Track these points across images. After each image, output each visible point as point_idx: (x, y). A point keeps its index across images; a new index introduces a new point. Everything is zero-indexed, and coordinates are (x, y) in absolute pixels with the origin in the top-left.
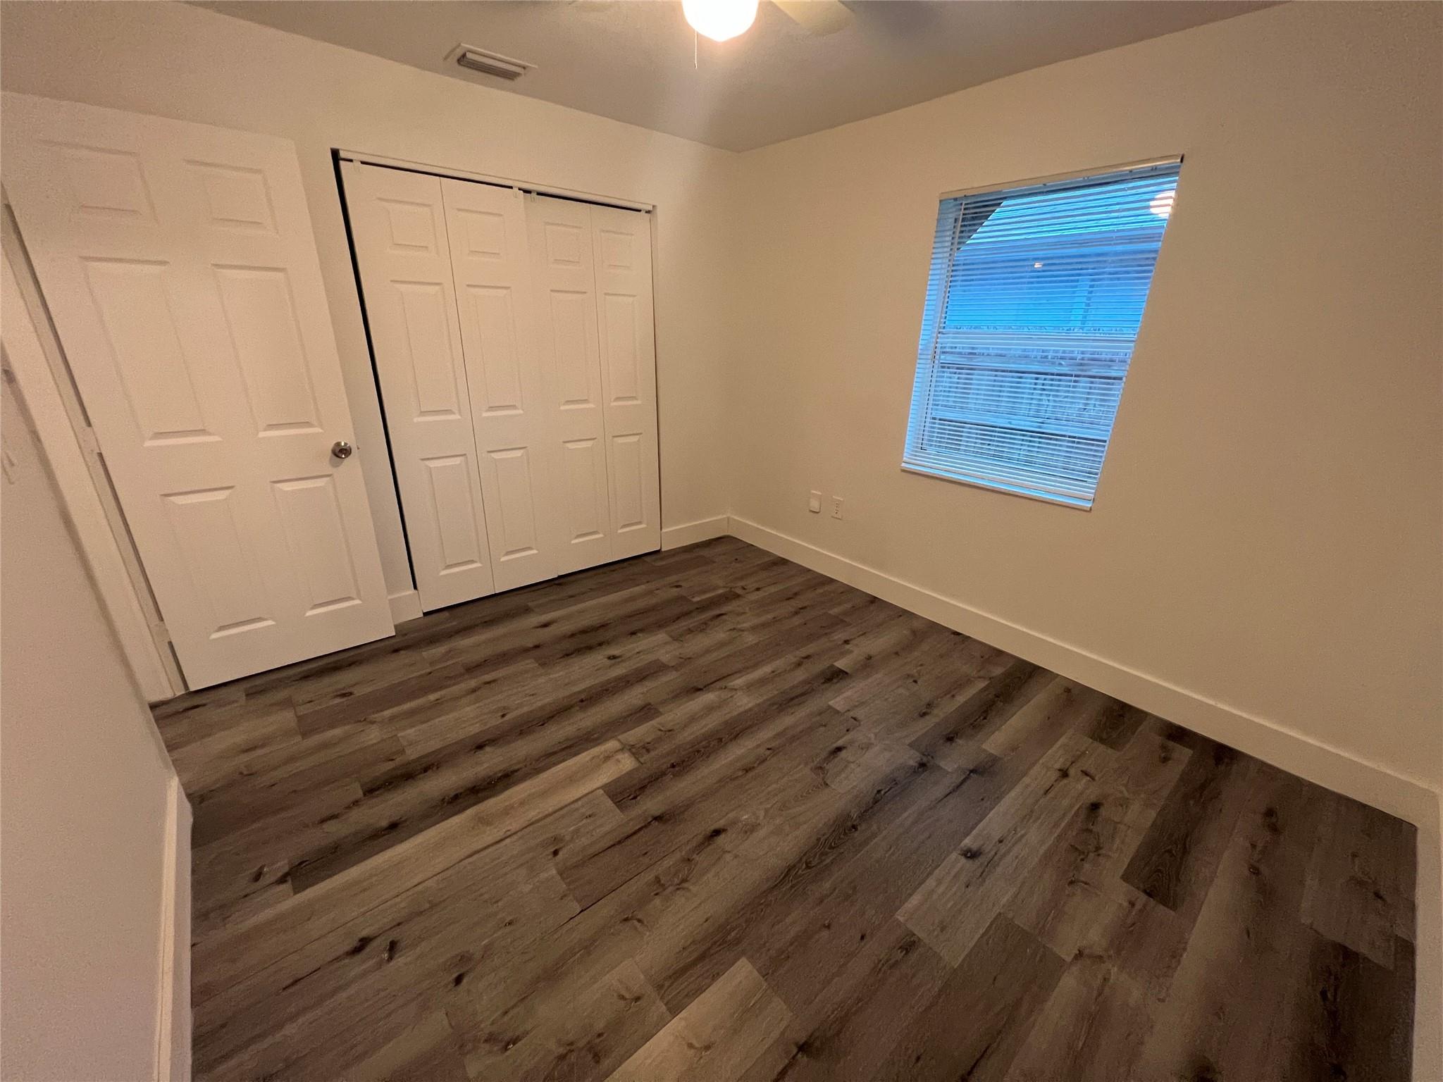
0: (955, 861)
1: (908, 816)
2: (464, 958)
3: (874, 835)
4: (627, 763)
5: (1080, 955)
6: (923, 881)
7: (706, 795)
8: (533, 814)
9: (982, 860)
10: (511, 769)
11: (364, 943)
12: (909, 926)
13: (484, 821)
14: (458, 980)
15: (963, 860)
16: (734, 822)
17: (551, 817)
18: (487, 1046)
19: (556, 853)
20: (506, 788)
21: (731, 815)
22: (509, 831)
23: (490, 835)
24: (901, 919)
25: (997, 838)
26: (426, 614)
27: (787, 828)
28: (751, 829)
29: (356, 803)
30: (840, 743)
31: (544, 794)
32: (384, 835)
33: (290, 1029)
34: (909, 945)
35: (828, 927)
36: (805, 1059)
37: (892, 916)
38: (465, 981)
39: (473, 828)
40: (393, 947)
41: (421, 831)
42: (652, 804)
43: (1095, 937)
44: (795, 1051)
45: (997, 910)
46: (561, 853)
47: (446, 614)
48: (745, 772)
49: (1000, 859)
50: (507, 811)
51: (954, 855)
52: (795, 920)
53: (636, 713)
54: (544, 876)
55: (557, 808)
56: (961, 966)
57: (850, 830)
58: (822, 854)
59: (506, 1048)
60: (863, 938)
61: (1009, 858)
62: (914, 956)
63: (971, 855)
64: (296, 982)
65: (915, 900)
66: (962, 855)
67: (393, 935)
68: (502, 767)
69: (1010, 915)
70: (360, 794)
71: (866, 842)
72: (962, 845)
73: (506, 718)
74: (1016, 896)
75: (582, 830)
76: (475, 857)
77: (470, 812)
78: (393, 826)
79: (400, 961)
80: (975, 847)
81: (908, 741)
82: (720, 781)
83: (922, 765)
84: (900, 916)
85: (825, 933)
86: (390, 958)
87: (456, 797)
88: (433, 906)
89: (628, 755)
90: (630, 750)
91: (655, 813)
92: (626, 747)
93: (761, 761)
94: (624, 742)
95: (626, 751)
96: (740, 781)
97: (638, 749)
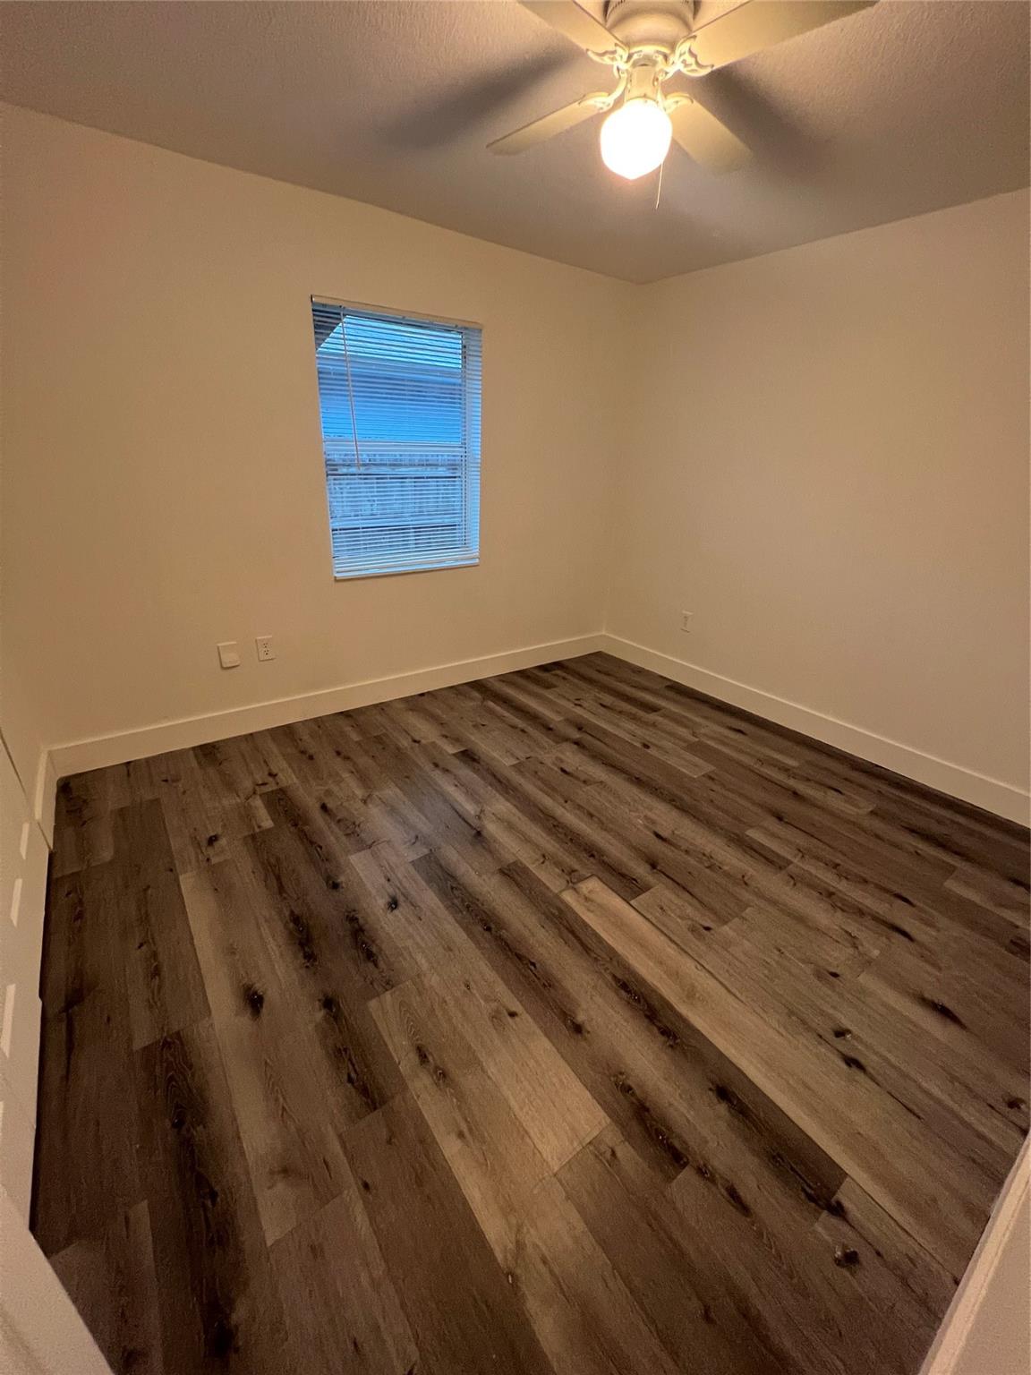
2: (819, 975)
4: (593, 886)
7: (623, 839)
8: (671, 950)
10: (613, 983)
11: (851, 1062)
13: (691, 995)
14: (835, 975)
17: (671, 936)
18: (860, 947)
19: (708, 929)
20: (642, 982)
22: (696, 968)
23: (705, 982)
28: (648, 819)
29: (701, 1171)
31: (642, 944)
32: (738, 1099)
33: (936, 1091)
38: (833, 970)
39: (703, 1000)
40: (840, 1033)
41: (721, 1055)
42: (641, 870)
46: (707, 925)
48: (594, 818)
50: (675, 975)
53: (514, 880)
54: (731, 933)
55: (659, 933)
59: (855, 937)
64: (910, 1110)
67: (830, 1037)
68: (611, 995)
70: (687, 1175)
75: (678, 914)
76: (734, 990)
77: (683, 1009)
78: (723, 1093)
79: (846, 1024)
86: (849, 1031)
87: (665, 1032)
88: (791, 1013)
89: (580, 885)
90: (574, 883)
91: (648, 867)
92: (570, 884)
93: (580, 807)
94: (563, 887)
95: (576, 886)
96: (603, 819)
97: (572, 878)
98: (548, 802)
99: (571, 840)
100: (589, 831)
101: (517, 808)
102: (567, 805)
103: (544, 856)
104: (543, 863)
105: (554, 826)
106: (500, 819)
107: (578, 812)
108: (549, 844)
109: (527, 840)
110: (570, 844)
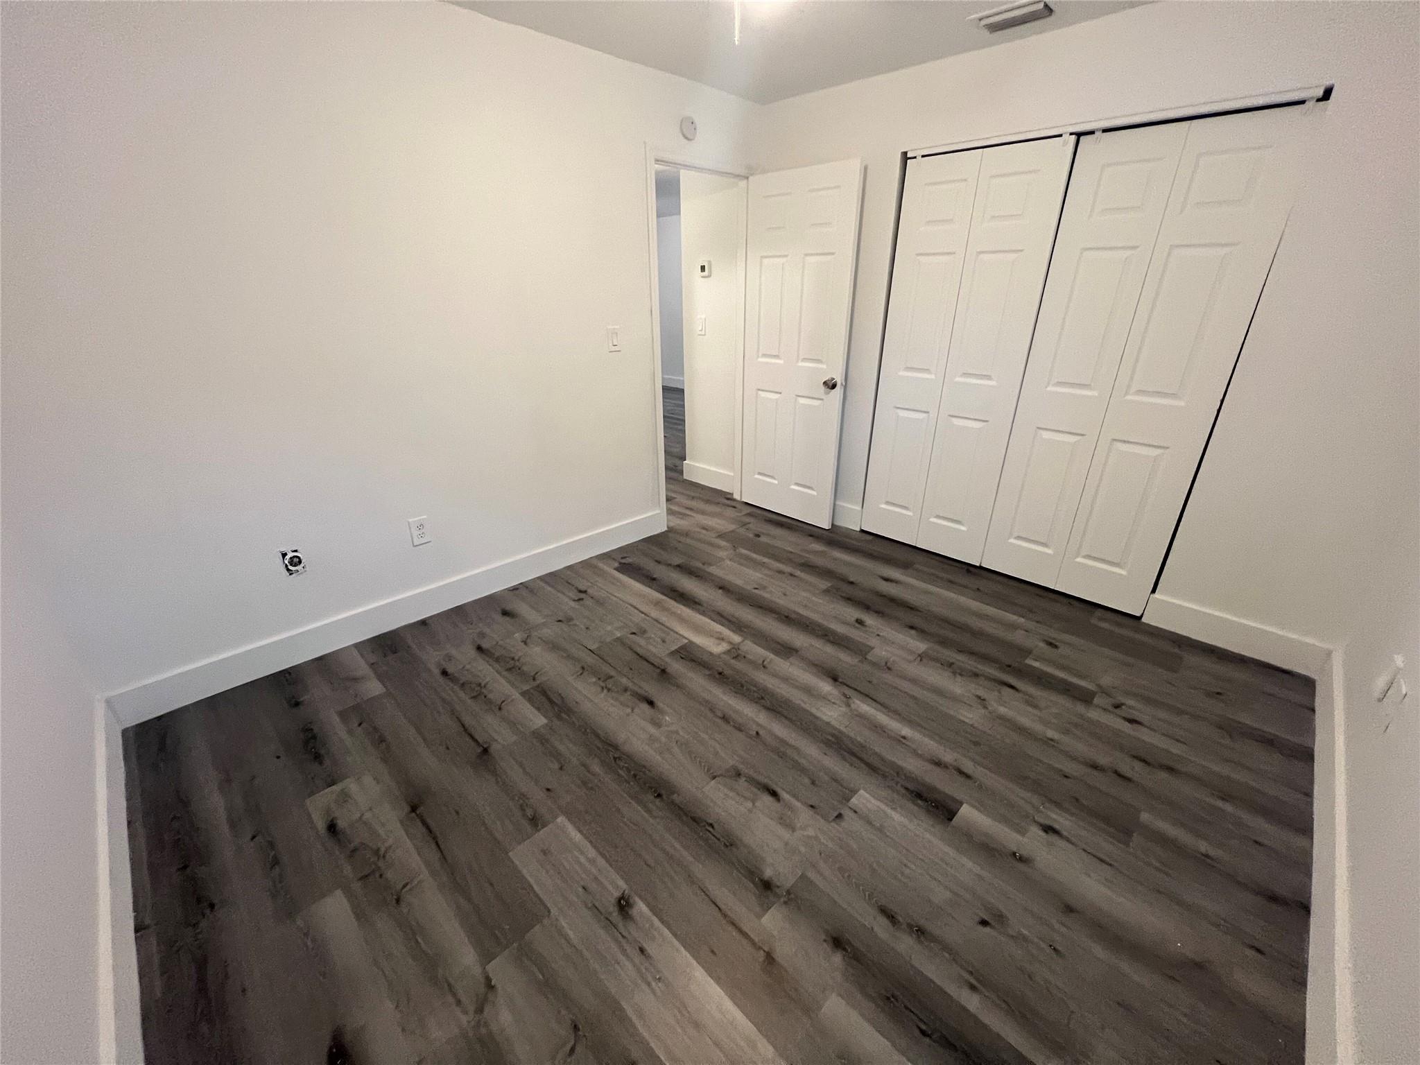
0: (616, 885)
1: (675, 849)
3: (649, 811)
4: (718, 648)
5: (490, 986)
6: (595, 847)
7: (690, 695)
8: (664, 619)
9: (615, 916)
12: (550, 826)
13: (657, 604)
15: (617, 894)
16: (662, 712)
17: (662, 626)
19: (633, 634)
20: (686, 605)
21: (666, 708)
24: (559, 820)
25: (645, 946)
26: (862, 531)
27: (657, 745)
28: (657, 724)
30: (784, 795)
34: (536, 822)
35: (561, 768)
36: (479, 751)
37: (562, 812)
43: (503, 1018)
44: (485, 746)
45: (554, 911)
46: (633, 636)
47: (870, 538)
48: (722, 716)
49: (616, 940)
51: (622, 884)
52: (569, 748)
56: (509, 859)
57: (655, 792)
58: (627, 768)
60: (548, 790)
61: (615, 948)
62: (525, 823)
63: (624, 905)
65: (576, 836)
66: (623, 894)
69: (546, 921)
70: (676, 564)
71: (639, 802)
72: (637, 899)
73: (756, 591)
74: (568, 941)
75: (652, 640)
77: (664, 598)
80: (634, 912)
81: (811, 875)
82: (707, 701)
83: (767, 885)
84: (561, 819)
85: (556, 766)
89: (728, 648)
90: (733, 648)
91: (669, 670)
92: (736, 647)
93: (739, 728)
94: (742, 644)
95: (732, 646)
96: (710, 715)
97: (735, 653)
98: (780, 729)
99: (742, 686)
100: (725, 698)
101: (812, 714)
102: (755, 728)
103: (764, 667)
104: (763, 661)
105: (762, 698)
106: (824, 698)
107: (740, 720)
108: (762, 678)
109: (786, 679)
110: (743, 682)
